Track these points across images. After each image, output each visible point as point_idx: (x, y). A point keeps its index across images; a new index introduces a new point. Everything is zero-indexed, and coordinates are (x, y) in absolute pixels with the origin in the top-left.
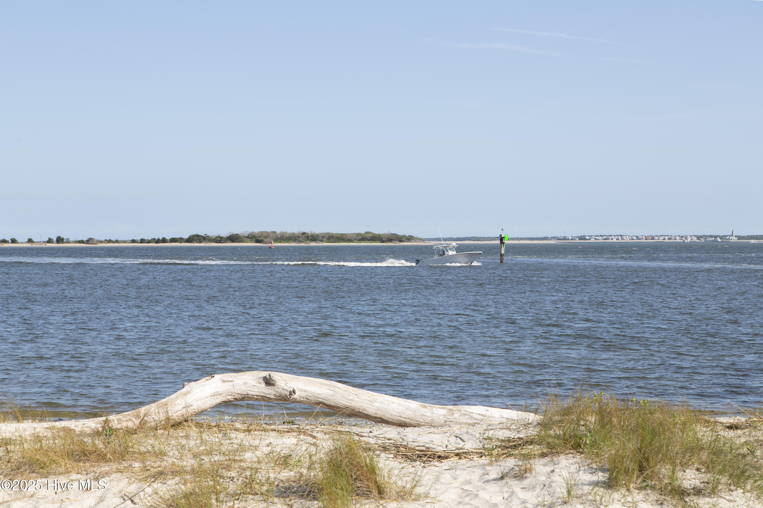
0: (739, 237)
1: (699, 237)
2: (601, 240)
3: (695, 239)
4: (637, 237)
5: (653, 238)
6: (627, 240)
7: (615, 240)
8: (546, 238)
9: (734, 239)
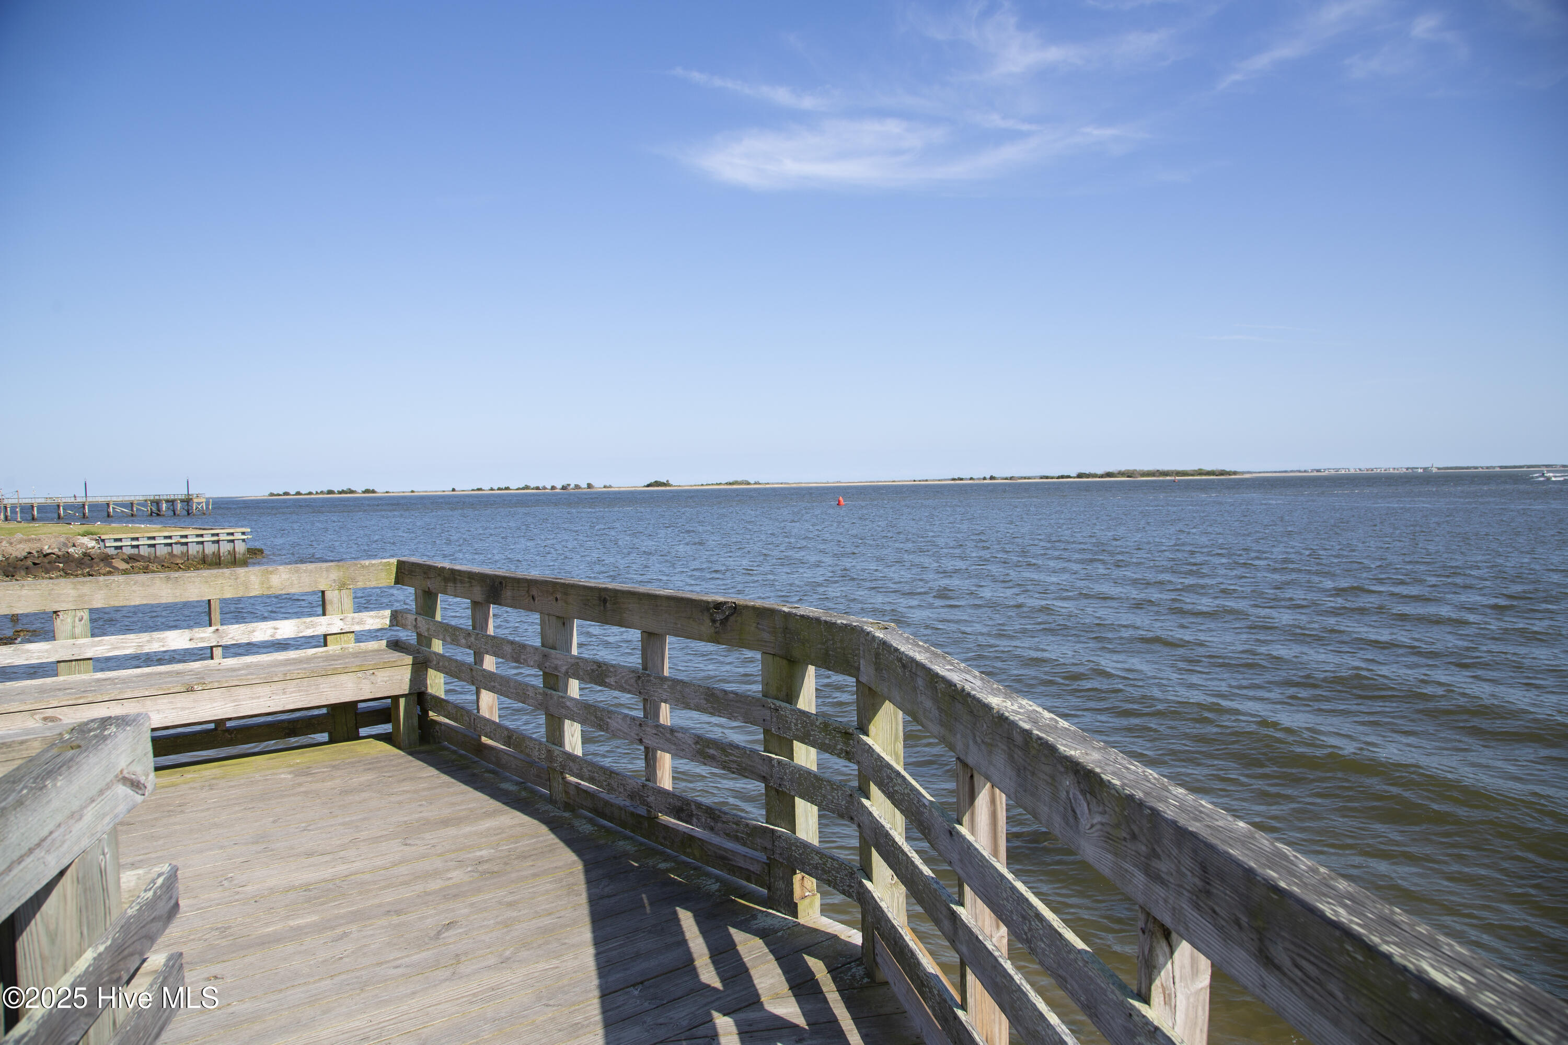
0: (1439, 469)
1: (1407, 469)
2: (1333, 472)
3: (1405, 470)
4: (1360, 470)
5: (1372, 470)
6: (1352, 471)
7: (1343, 472)
8: (1286, 472)
9: (1435, 470)
